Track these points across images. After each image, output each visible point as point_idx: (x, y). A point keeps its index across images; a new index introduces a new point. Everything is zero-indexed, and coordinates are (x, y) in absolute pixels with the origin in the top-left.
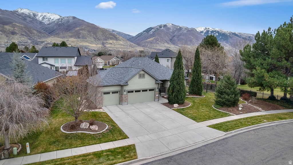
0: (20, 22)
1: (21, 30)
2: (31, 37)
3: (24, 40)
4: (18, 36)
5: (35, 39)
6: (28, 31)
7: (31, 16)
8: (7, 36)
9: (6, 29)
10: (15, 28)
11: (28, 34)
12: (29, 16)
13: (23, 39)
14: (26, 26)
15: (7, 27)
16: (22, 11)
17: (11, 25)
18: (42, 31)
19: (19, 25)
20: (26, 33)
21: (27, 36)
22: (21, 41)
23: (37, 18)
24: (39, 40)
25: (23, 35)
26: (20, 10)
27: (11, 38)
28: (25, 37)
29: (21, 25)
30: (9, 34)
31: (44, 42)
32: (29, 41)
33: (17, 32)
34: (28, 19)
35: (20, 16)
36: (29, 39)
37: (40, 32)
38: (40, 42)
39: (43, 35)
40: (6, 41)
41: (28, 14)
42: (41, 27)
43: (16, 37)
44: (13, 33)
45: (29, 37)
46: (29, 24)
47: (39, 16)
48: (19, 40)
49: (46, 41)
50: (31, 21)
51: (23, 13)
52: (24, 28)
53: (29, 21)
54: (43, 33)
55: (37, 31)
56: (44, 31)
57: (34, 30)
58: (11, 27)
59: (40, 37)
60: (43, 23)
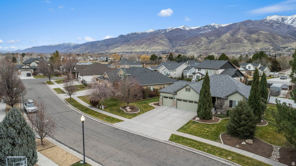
0: (266, 30)
1: (265, 37)
2: (274, 44)
3: (266, 47)
4: (261, 43)
5: (278, 45)
6: (272, 37)
7: (278, 22)
8: (252, 44)
9: (252, 38)
10: (261, 36)
11: (272, 40)
12: (277, 22)
13: (266, 45)
14: (271, 33)
15: (254, 36)
16: (271, 18)
17: (257, 34)
18: (289, 35)
19: (265, 32)
20: (269, 39)
21: (270, 42)
22: (263, 48)
23: (286, 22)
24: (282, 46)
25: (266, 42)
26: (269, 18)
27: (255, 45)
28: (268, 43)
29: (266, 33)
30: (254, 42)
31: (287, 47)
32: (271, 47)
33: (261, 39)
34: (275, 25)
35: (268, 23)
36: (272, 45)
37: (285, 37)
38: (282, 47)
39: (288, 40)
40: (250, 49)
41: (276, 20)
42: (288, 32)
43: (260, 44)
44: (258, 41)
45: (272, 44)
46: (275, 30)
47: (288, 19)
48: (262, 47)
49: (290, 46)
50: (278, 27)
51: (271, 20)
52: (269, 34)
53: (276, 27)
54: (288, 38)
55: (282, 36)
56: (291, 35)
57: (279, 35)
58: (257, 35)
59: (283, 43)
60: (291, 26)
